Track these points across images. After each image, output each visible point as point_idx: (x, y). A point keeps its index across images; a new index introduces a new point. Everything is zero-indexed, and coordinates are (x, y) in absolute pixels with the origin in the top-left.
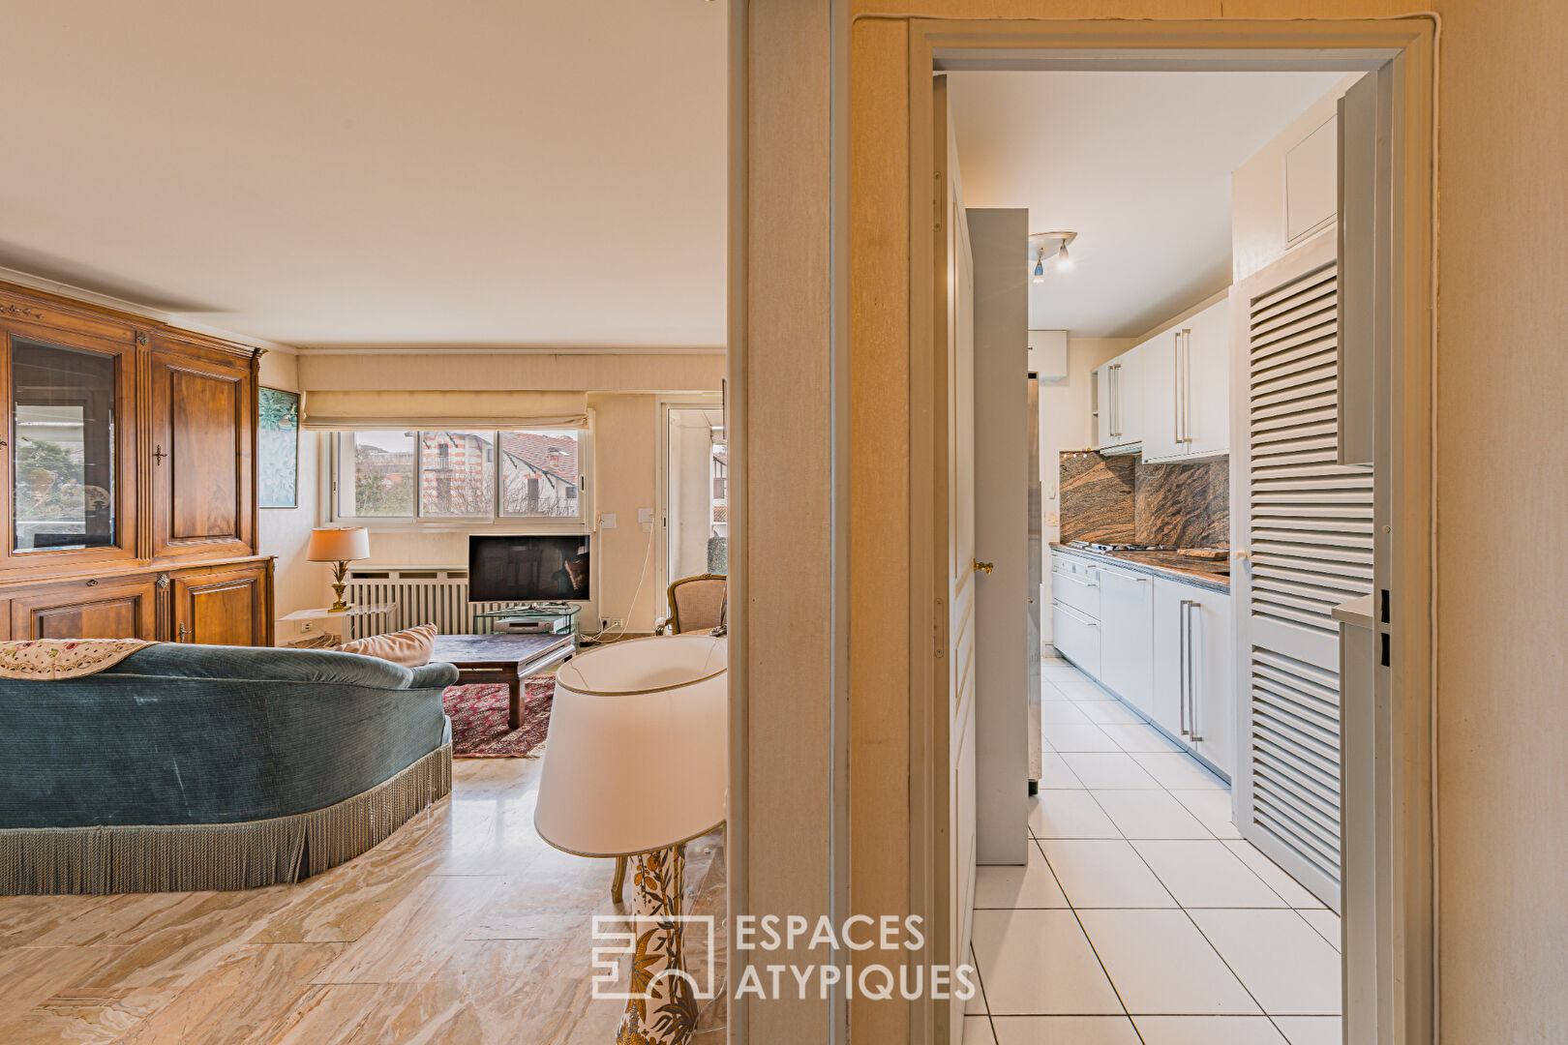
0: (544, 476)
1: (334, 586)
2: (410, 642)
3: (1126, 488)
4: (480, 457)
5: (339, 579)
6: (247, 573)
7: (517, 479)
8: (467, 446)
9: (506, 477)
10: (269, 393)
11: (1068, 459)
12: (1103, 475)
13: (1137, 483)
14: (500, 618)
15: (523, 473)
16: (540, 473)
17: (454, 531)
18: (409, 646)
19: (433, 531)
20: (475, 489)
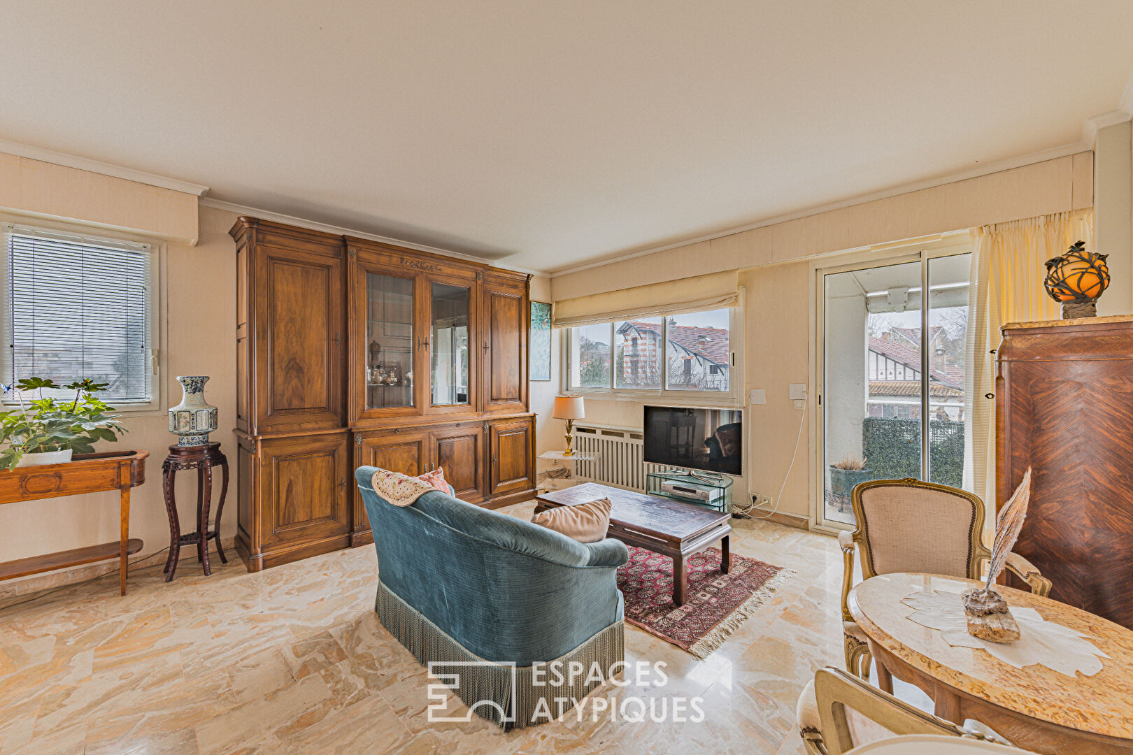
0: (695, 358)
1: (566, 437)
2: (590, 517)
4: (654, 345)
5: (569, 431)
6: (523, 424)
7: (676, 358)
8: (647, 338)
9: (670, 359)
10: (537, 305)
14: (666, 479)
15: (681, 355)
16: (692, 355)
17: (634, 400)
18: (589, 521)
19: (621, 399)
20: (652, 367)
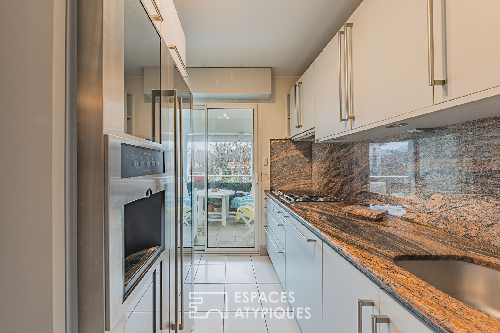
3: (307, 160)
11: (274, 144)
12: (293, 152)
13: (313, 157)
